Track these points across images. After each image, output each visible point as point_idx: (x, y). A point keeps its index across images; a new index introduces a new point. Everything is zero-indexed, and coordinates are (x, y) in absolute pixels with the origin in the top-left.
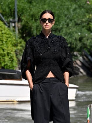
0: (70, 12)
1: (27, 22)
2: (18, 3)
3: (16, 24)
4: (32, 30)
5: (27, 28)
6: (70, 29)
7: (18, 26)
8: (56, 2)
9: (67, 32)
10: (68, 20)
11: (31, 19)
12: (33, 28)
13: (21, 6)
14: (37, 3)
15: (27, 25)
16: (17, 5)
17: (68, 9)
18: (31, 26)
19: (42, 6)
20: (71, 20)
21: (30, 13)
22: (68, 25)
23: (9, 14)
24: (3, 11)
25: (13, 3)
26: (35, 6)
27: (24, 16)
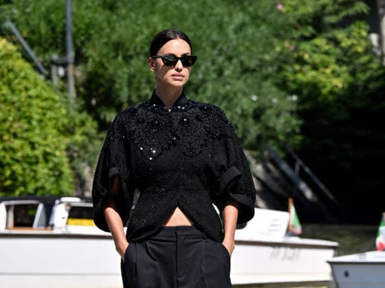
0: (226, 35)
1: (102, 65)
2: (75, 9)
3: (71, 68)
4: (117, 86)
5: (102, 81)
6: (229, 84)
7: (75, 77)
8: (185, 6)
9: (218, 94)
10: (221, 59)
11: (112, 54)
12: (119, 81)
13: (83, 17)
14: (131, 10)
15: (100, 71)
16: (73, 14)
17: (221, 26)
18: (113, 76)
19: (145, 16)
20: (230, 59)
21: (109, 37)
22: (220, 73)
23: (50, 41)
24: (32, 32)
25: (60, 8)
26: (124, 18)
27: (94, 45)
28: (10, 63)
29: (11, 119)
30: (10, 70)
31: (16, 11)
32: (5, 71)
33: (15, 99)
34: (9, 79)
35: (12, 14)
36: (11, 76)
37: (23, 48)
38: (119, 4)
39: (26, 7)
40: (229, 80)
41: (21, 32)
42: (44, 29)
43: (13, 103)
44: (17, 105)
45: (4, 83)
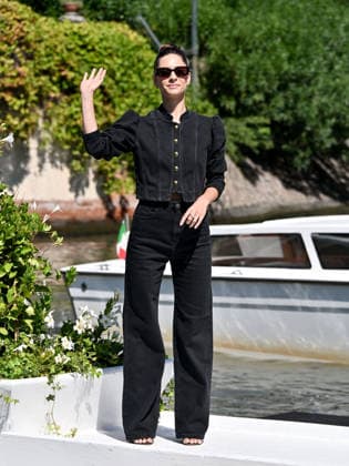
0: (337, 33)
1: (224, 59)
2: (200, 6)
3: (195, 60)
4: (237, 77)
5: (223, 72)
6: (338, 77)
7: (198, 67)
8: (301, 6)
9: (328, 86)
10: (331, 55)
11: (233, 48)
12: (238, 72)
13: (207, 13)
14: (251, 8)
15: (223, 63)
16: (199, 11)
17: (332, 25)
18: (234, 66)
19: (264, 13)
20: (340, 54)
21: (230, 32)
22: (331, 67)
23: (177, 34)
24: (161, 26)
25: (188, 5)
26: (245, 15)
27: (217, 39)
28: (140, 53)
29: (140, 104)
30: (140, 60)
31: (146, 6)
32: (136, 60)
33: (144, 86)
34: (139, 68)
35: (143, 9)
36: (141, 65)
37: (152, 40)
38: (240, 3)
39: (156, 3)
40: (339, 74)
41: (150, 25)
42: (172, 23)
43: (142, 90)
44: (146, 92)
45: (135, 72)
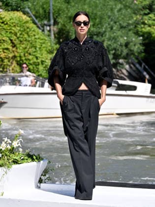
0: (114, 13)
1: (64, 25)
2: (54, 3)
3: (52, 27)
4: (71, 34)
5: (64, 32)
6: (115, 33)
7: (54, 30)
8: (98, 2)
9: (111, 37)
10: (112, 23)
11: (69, 21)
12: (71, 32)
13: (57, 6)
14: (76, 3)
15: (64, 28)
16: (53, 5)
17: (112, 10)
18: (68, 30)
19: (81, 6)
20: (115, 23)
21: (67, 14)
22: (112, 28)
23: (44, 16)
24: (37, 12)
25: (48, 3)
26: (73, 7)
27: (61, 18)
28: (28, 25)
29: (28, 47)
30: (28, 28)
31: (30, 4)
32: (26, 28)
33: (30, 39)
34: (27, 32)
35: (28, 5)
36: (28, 30)
37: (33, 19)
38: (71, 1)
39: (34, 2)
40: (115, 31)
42: (41, 11)
43: (29, 41)
44: (30, 42)
45: (25, 33)
